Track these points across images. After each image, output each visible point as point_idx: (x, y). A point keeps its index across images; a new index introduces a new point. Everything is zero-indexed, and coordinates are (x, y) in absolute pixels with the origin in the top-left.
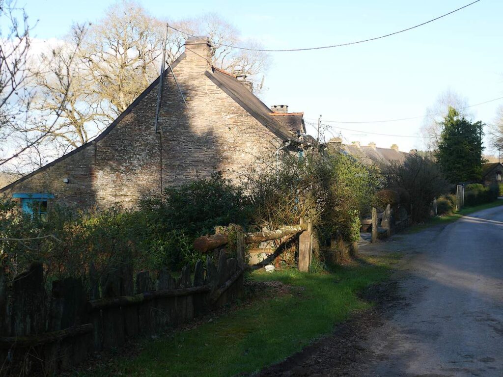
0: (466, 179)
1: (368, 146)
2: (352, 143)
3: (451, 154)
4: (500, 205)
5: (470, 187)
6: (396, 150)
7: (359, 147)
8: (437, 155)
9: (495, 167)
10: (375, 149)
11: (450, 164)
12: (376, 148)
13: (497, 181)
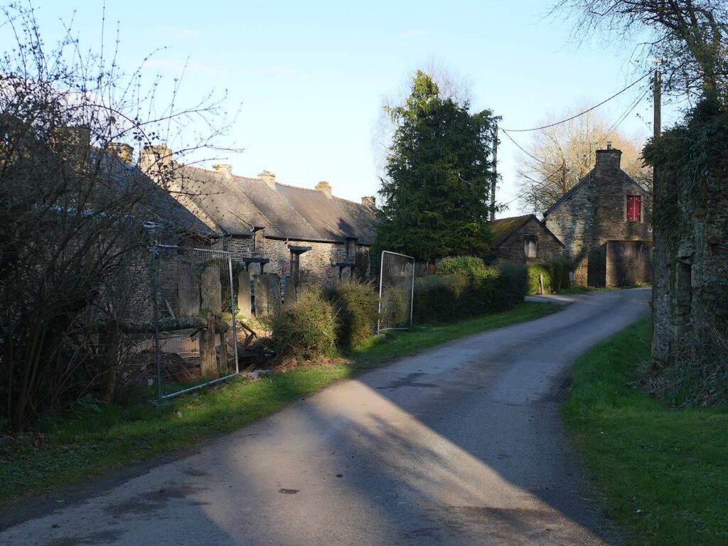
0: (449, 249)
1: (257, 178)
2: (214, 167)
3: (416, 186)
4: (527, 320)
5: (449, 266)
6: (326, 193)
7: (228, 177)
8: (387, 190)
9: (523, 225)
10: (274, 187)
11: (413, 210)
12: (276, 184)
13: (526, 258)
